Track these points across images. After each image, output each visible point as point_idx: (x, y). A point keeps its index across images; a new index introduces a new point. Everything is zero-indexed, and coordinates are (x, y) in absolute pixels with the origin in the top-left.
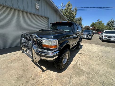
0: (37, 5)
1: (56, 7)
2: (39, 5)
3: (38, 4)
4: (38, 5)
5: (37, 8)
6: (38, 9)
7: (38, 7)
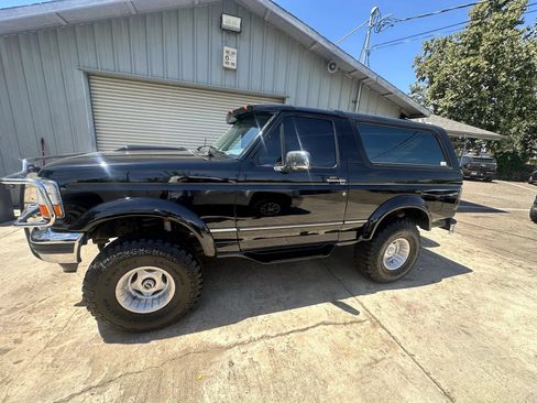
0: (227, 52)
1: (321, 41)
2: (235, 51)
3: (231, 50)
4: (233, 53)
5: (227, 63)
6: (230, 66)
7: (233, 59)
